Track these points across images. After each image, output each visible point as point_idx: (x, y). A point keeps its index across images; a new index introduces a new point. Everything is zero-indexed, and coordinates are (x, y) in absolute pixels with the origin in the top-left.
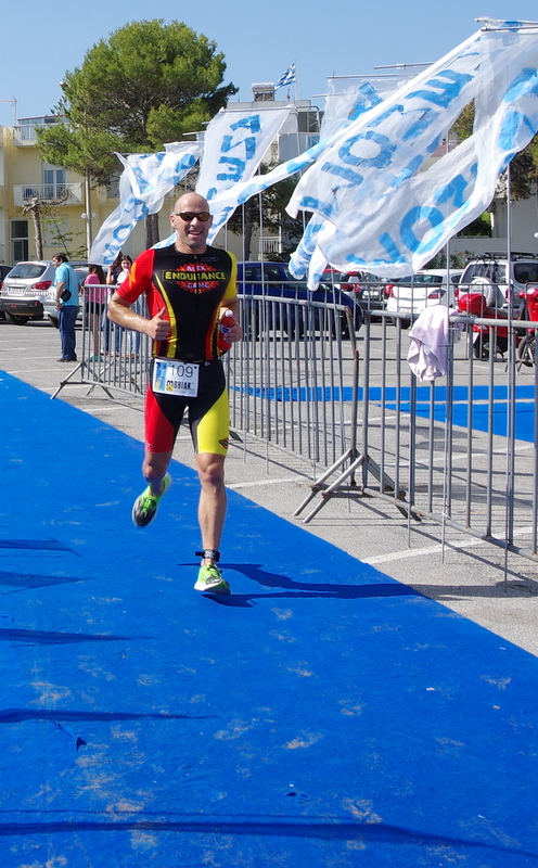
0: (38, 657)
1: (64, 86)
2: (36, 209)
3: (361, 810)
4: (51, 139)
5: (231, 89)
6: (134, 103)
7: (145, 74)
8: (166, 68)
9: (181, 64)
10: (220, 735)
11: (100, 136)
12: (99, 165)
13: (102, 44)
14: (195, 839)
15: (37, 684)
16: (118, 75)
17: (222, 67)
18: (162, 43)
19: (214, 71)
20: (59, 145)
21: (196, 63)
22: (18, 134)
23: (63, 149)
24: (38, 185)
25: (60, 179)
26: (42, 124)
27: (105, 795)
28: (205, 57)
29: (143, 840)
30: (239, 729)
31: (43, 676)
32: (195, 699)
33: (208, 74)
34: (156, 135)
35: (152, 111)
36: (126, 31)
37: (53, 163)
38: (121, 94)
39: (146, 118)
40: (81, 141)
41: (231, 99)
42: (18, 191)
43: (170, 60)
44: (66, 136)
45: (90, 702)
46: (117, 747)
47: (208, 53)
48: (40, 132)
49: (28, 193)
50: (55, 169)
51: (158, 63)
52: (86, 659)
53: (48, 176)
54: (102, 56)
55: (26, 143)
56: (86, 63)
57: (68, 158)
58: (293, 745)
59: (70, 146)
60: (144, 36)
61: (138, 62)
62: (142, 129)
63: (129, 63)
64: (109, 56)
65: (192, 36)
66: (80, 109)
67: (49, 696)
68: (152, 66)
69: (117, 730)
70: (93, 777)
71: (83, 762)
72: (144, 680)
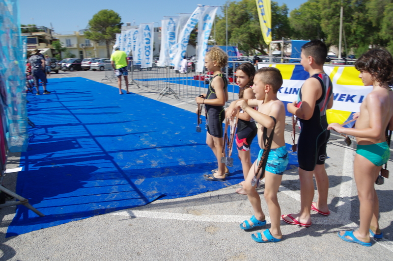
0: (124, 125)
1: (89, 23)
2: (84, 48)
3: (193, 142)
4: (87, 34)
5: (122, 24)
6: (103, 26)
8: (109, 19)
9: (113, 18)
10: (163, 133)
11: (97, 33)
12: (97, 39)
13: (96, 14)
14: (168, 149)
15: (126, 129)
16: (100, 20)
17: (120, 19)
18: (108, 14)
20: (89, 35)
21: (115, 18)
22: (79, 33)
24: (84, 44)
25: (89, 42)
27: (148, 144)
28: (117, 17)
29: (159, 150)
30: (166, 132)
31: (126, 127)
32: (156, 128)
33: (118, 20)
35: (107, 28)
36: (101, 12)
37: (87, 39)
38: (100, 24)
40: (93, 34)
41: (122, 25)
42: (80, 45)
43: (110, 17)
44: (90, 33)
45: (137, 131)
46: (146, 137)
47: (118, 16)
48: (84, 32)
49: (83, 45)
52: (132, 124)
53: (86, 41)
54: (96, 17)
55: (81, 35)
56: (93, 18)
57: (91, 38)
58: (176, 134)
59: (91, 35)
60: (105, 13)
61: (104, 18)
62: (105, 31)
63: (102, 18)
64: (98, 17)
65: (114, 13)
66: (92, 28)
67: (129, 131)
68: (106, 19)
69: (145, 134)
70: (145, 142)
71: (141, 139)
72: (145, 126)
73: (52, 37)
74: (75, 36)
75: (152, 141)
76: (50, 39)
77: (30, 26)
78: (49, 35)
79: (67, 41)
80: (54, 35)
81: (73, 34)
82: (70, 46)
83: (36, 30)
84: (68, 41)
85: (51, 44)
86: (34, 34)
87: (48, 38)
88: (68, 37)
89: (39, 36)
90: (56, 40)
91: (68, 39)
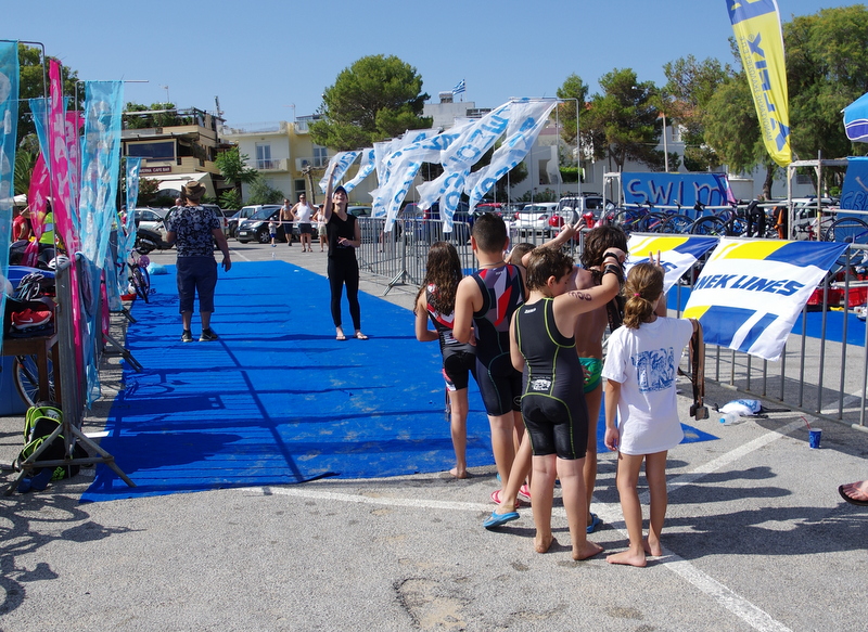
1: (324, 97)
2: (309, 172)
4: (318, 129)
5: (426, 97)
6: (367, 106)
7: (373, 88)
8: (386, 85)
9: (395, 82)
11: (347, 127)
13: (347, 70)
16: (358, 89)
17: (420, 83)
18: (383, 69)
19: (415, 86)
20: (322, 133)
21: (404, 81)
22: (297, 127)
23: (325, 135)
24: (311, 158)
25: (324, 153)
26: (312, 120)
28: (410, 77)
33: (412, 88)
34: (381, 126)
35: (379, 111)
36: (359, 62)
37: (319, 144)
38: (359, 101)
39: (375, 116)
40: (336, 130)
41: (426, 102)
42: (298, 162)
43: (389, 80)
44: (326, 127)
47: (411, 75)
48: (310, 125)
49: (305, 163)
50: (320, 147)
51: (381, 82)
53: (316, 153)
54: (347, 77)
55: (302, 132)
56: (337, 83)
57: (328, 141)
59: (329, 133)
60: (372, 65)
61: (369, 81)
62: (373, 122)
63: (364, 82)
64: (351, 78)
65: (401, 65)
66: (335, 110)
68: (377, 83)
73: (217, 140)
74: (285, 135)
76: (212, 144)
77: (159, 108)
78: (211, 134)
79: (259, 150)
80: (225, 135)
81: (279, 130)
82: (269, 164)
83: (173, 119)
84: (263, 153)
85: (213, 160)
86: (167, 131)
87: (206, 143)
88: (263, 138)
89: (180, 138)
90: (227, 147)
91: (263, 144)
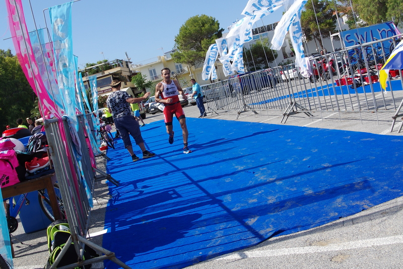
0: (233, 163)
1: (175, 40)
2: (176, 77)
3: (326, 165)
4: (176, 56)
5: (222, 30)
6: (196, 40)
7: (198, 31)
8: (203, 28)
9: (207, 26)
10: (286, 163)
11: (189, 52)
12: (191, 60)
13: (183, 26)
15: (236, 167)
16: (190, 33)
17: (218, 24)
18: (200, 21)
19: (216, 26)
20: (178, 57)
21: (211, 25)
22: (166, 57)
23: (180, 58)
24: (175, 70)
25: (181, 67)
26: (172, 53)
28: (213, 22)
30: (290, 161)
31: (237, 165)
32: (276, 159)
34: (205, 48)
35: (202, 41)
36: (189, 21)
37: (178, 63)
38: (192, 39)
39: (201, 44)
40: (184, 54)
41: (223, 33)
43: (203, 26)
44: (179, 54)
45: (251, 166)
46: (262, 171)
48: (172, 55)
49: (173, 73)
51: (200, 27)
52: (245, 160)
53: (177, 67)
54: (184, 29)
55: (168, 59)
56: (180, 32)
57: (182, 60)
58: (304, 160)
60: (194, 21)
61: (194, 28)
62: (200, 47)
63: (192, 29)
64: (186, 29)
65: (208, 18)
66: (181, 46)
67: (240, 168)
68: (199, 29)
69: (261, 169)
70: (261, 177)
71: (256, 175)
72: (262, 159)
73: (130, 72)
74: (161, 63)
75: (271, 175)
76: (128, 74)
77: (101, 63)
78: (127, 70)
79: (151, 72)
80: (133, 68)
81: (158, 61)
82: (156, 77)
83: (108, 67)
84: (153, 72)
85: (130, 81)
86: (107, 72)
87: (125, 74)
88: (151, 66)
89: (113, 74)
90: (136, 74)
91: (152, 69)
